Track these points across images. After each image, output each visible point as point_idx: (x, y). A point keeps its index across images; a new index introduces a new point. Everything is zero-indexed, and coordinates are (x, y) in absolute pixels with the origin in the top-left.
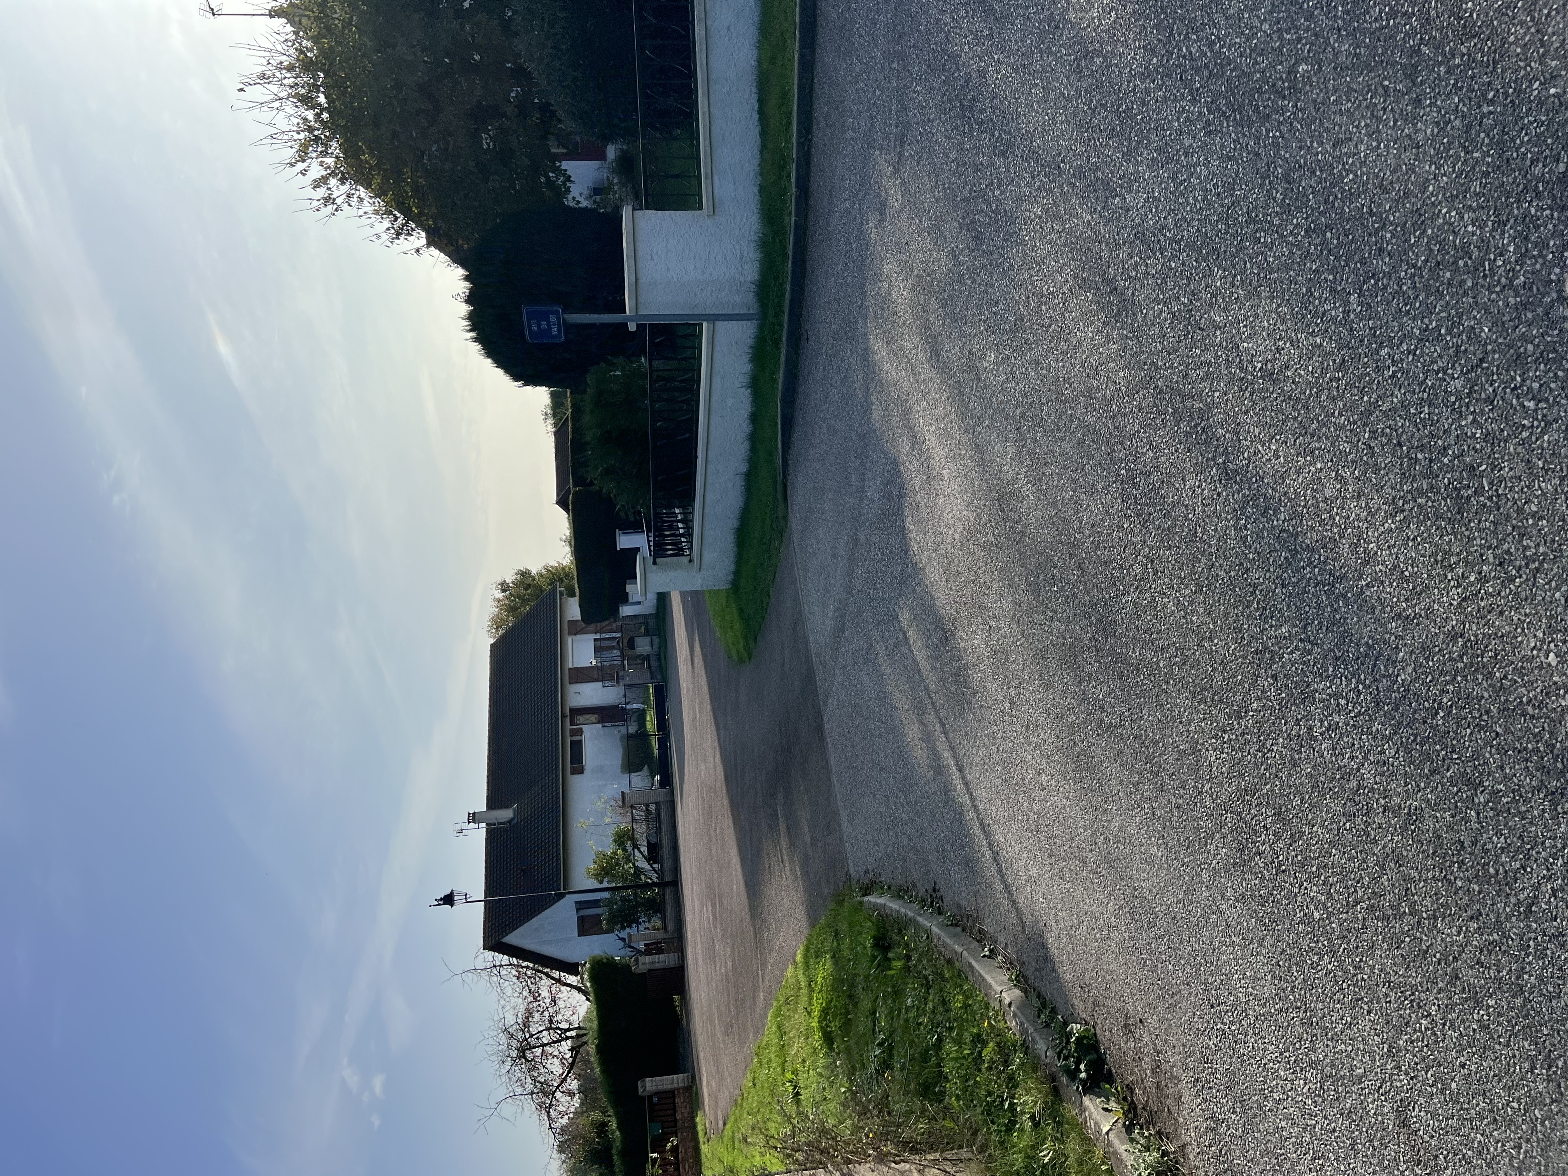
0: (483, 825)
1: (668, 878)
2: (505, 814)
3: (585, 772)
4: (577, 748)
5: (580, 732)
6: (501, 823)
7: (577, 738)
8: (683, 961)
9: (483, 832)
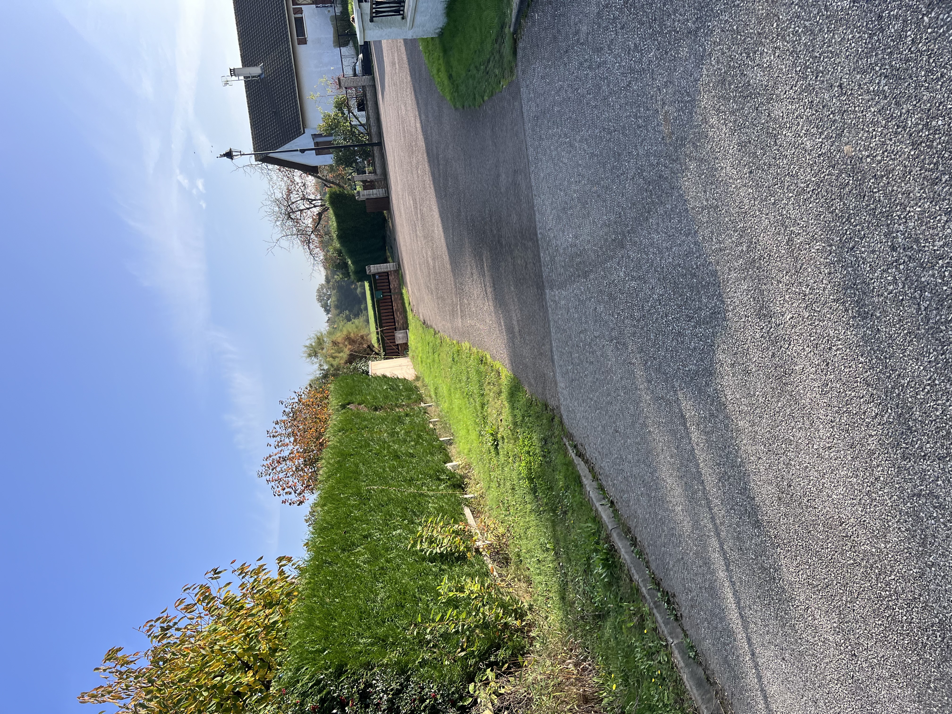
0: (242, 78)
1: (375, 140)
2: (256, 71)
3: (308, 42)
4: (300, 22)
5: (300, 11)
6: (253, 77)
7: (299, 16)
8: (388, 194)
9: (242, 84)
